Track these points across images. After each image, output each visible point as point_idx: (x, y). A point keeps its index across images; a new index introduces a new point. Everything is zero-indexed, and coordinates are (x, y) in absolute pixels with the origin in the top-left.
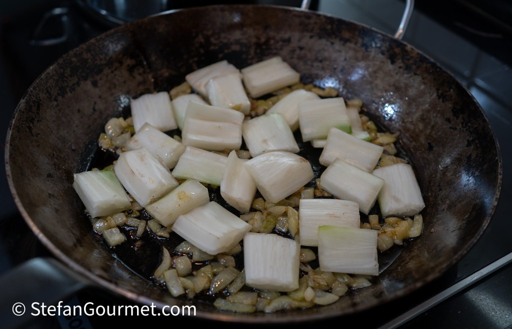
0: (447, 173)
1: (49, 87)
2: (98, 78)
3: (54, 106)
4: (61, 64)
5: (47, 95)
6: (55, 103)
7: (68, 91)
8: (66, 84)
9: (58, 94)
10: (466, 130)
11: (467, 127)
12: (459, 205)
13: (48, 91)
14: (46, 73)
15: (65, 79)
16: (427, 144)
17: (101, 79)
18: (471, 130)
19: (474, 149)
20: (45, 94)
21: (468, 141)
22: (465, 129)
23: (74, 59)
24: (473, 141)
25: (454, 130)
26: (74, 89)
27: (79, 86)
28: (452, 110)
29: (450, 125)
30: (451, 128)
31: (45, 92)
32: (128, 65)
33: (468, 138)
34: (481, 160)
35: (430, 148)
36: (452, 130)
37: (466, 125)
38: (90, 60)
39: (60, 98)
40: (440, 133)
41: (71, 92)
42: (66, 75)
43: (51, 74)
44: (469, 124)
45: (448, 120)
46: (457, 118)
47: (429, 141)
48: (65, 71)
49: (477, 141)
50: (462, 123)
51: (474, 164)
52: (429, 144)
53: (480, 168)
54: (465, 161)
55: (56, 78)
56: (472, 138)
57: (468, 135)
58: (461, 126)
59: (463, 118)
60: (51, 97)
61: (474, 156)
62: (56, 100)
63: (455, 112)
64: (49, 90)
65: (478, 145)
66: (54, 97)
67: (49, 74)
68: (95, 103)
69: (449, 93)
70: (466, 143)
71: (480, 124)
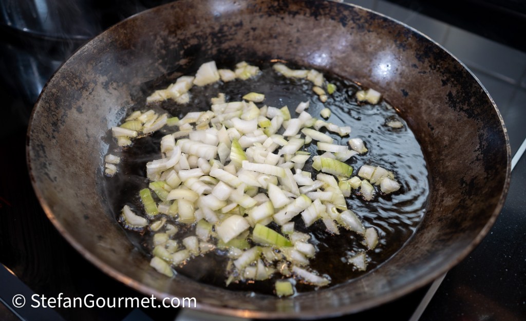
0: (432, 113)
1: (44, 125)
2: (79, 103)
3: (55, 144)
4: (45, 98)
5: (45, 134)
6: (54, 141)
7: (60, 124)
8: (56, 118)
9: (54, 131)
10: (437, 71)
11: (437, 69)
12: (461, 138)
13: (44, 131)
14: (36, 112)
15: (53, 113)
16: (401, 92)
17: (83, 104)
18: (442, 70)
19: (452, 87)
20: (43, 134)
21: (442, 81)
22: (435, 71)
23: (54, 90)
24: (448, 80)
25: (423, 73)
26: (64, 122)
27: (66, 116)
28: (416, 57)
29: (418, 70)
30: (419, 72)
31: (42, 132)
32: (102, 83)
33: (441, 78)
34: (464, 95)
35: (406, 94)
36: (422, 74)
37: (435, 67)
38: (67, 87)
39: (56, 134)
40: (410, 80)
41: (63, 125)
42: (52, 108)
43: (41, 112)
44: (438, 66)
45: (415, 66)
46: (423, 62)
47: (402, 89)
48: (51, 105)
49: (453, 79)
50: (430, 66)
51: (458, 100)
52: (403, 91)
53: (467, 102)
54: (446, 98)
55: (46, 114)
56: (445, 77)
57: (440, 75)
58: (429, 69)
59: (429, 61)
60: (49, 136)
61: (454, 93)
62: (54, 137)
63: (419, 58)
64: (45, 129)
65: (455, 82)
66: (51, 135)
67: (38, 112)
68: (87, 129)
69: (408, 42)
70: (441, 83)
71: (449, 64)
